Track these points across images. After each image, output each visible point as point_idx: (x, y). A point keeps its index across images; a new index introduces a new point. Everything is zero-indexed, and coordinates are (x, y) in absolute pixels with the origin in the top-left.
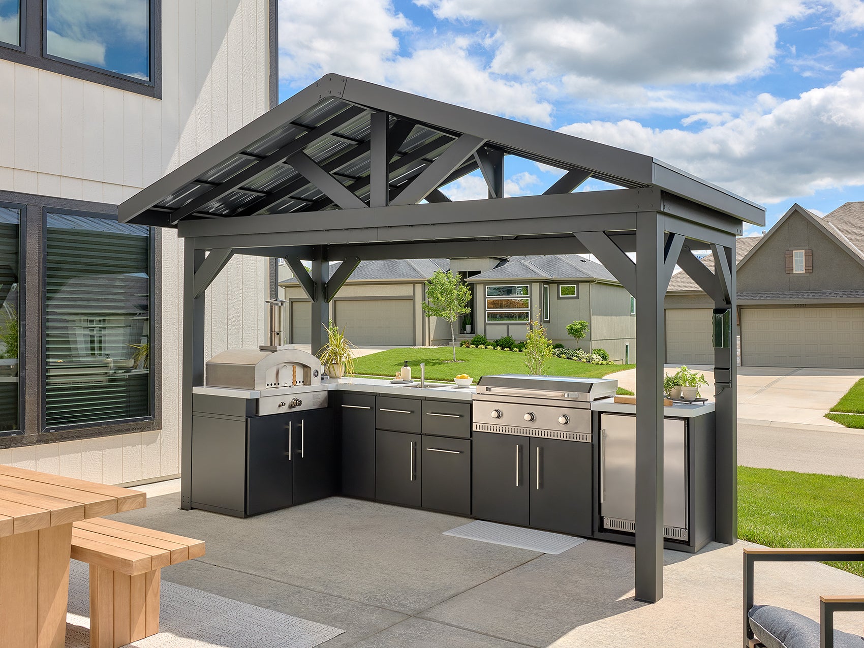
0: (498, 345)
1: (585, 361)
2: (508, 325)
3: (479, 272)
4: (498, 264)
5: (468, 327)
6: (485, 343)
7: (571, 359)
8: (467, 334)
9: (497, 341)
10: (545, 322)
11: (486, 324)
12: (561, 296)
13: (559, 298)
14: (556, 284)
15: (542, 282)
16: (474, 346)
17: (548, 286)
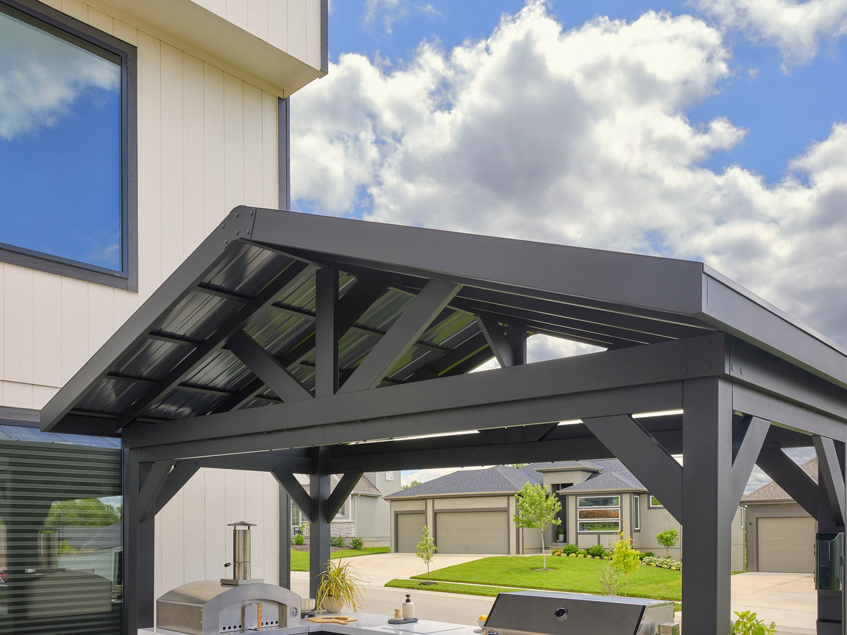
0: (589, 553)
1: (675, 568)
2: (599, 534)
3: (572, 484)
4: (590, 477)
5: (561, 537)
6: (577, 551)
7: (660, 567)
8: (560, 542)
9: (588, 550)
10: (636, 531)
11: (577, 534)
12: (651, 506)
13: (649, 508)
14: (647, 495)
15: (633, 493)
16: (565, 554)
17: (638, 497)
